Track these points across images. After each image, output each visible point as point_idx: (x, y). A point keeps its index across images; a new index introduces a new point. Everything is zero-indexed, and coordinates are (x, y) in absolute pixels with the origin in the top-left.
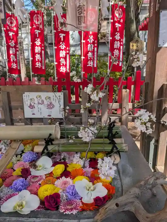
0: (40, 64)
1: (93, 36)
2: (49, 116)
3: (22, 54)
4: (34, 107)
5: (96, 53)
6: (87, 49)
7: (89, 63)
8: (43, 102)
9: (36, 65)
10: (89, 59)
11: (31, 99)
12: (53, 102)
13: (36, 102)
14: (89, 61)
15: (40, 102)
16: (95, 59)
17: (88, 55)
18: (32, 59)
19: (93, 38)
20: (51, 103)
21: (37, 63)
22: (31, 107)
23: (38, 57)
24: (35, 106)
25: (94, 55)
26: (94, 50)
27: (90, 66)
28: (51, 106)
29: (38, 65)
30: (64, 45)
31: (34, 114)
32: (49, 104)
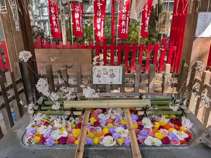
0: (79, 28)
1: (126, 7)
2: (111, 83)
3: (63, 21)
4: (101, 77)
5: (127, 22)
6: (121, 18)
7: (122, 30)
8: (107, 73)
9: (77, 29)
10: (122, 26)
11: (98, 71)
12: (115, 73)
13: (102, 73)
14: (123, 29)
15: (105, 73)
16: (127, 26)
17: (122, 23)
18: (73, 24)
19: (126, 9)
20: (113, 74)
21: (77, 27)
22: (98, 76)
23: (77, 21)
24: (101, 75)
25: (126, 23)
26: (126, 19)
27: (123, 32)
28: (113, 76)
29: (78, 29)
30: (100, 13)
31: (100, 81)
32: (112, 74)
